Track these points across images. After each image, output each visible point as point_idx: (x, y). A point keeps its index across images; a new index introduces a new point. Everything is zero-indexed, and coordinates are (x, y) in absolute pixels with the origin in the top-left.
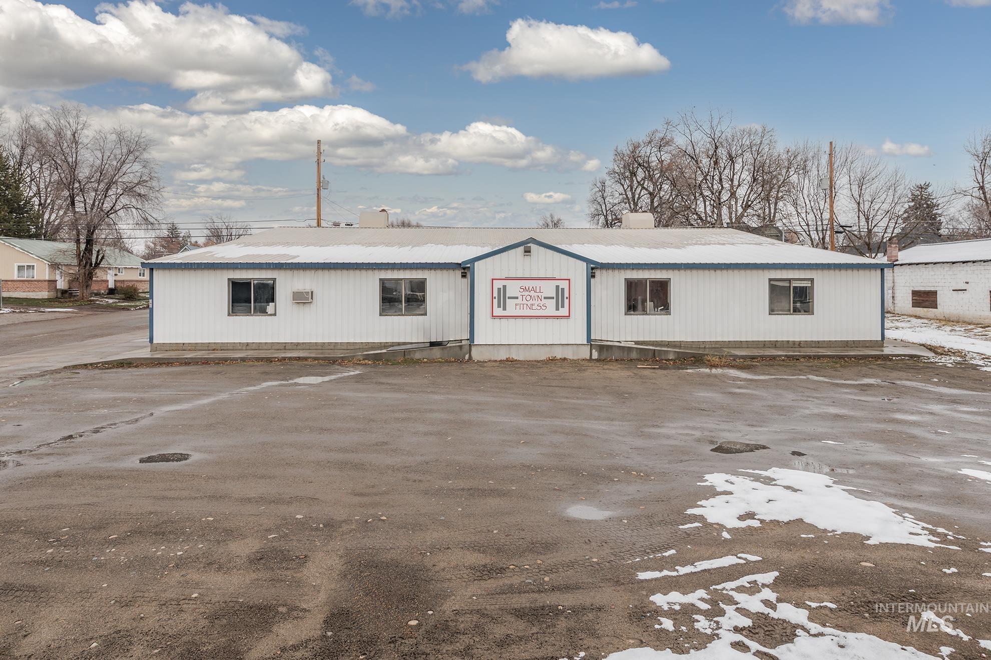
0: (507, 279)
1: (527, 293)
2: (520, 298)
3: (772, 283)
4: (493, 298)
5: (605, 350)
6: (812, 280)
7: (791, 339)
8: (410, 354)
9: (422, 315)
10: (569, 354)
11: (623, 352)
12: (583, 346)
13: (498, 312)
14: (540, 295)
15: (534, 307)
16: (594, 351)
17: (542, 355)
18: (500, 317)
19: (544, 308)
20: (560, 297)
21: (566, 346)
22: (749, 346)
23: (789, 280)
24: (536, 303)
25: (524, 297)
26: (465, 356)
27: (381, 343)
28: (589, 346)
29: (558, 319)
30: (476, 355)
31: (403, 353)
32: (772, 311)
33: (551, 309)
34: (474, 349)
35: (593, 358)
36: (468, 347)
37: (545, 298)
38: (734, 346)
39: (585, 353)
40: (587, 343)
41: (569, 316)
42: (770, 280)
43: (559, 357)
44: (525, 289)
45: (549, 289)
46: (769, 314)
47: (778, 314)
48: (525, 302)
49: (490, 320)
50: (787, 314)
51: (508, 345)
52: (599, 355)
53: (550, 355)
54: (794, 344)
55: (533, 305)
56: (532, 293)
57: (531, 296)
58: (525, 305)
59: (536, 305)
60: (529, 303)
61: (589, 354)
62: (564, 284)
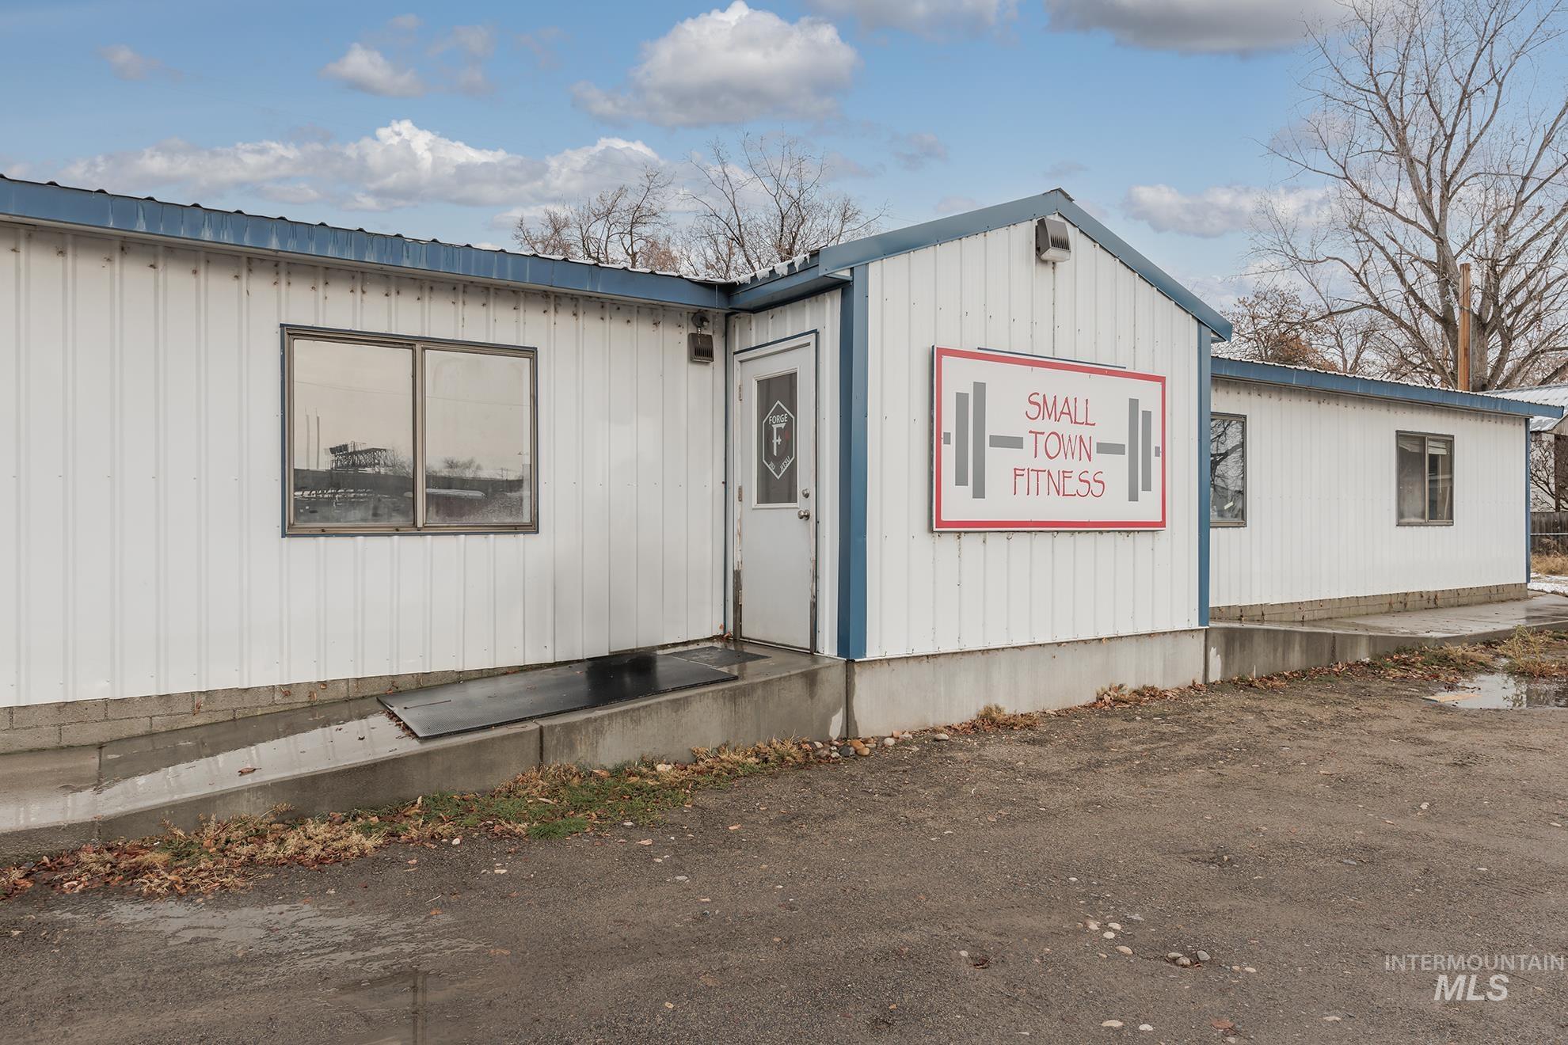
0: (986, 355)
1: (1046, 425)
2: (1029, 440)
3: (1400, 443)
5: (1237, 645)
6: (1450, 441)
8: (572, 747)
9: (515, 529)
10: (1152, 672)
11: (1275, 650)
12: (1187, 638)
13: (958, 503)
14: (1085, 431)
15: (1072, 485)
16: (1213, 651)
17: (1085, 683)
18: (963, 528)
19: (1097, 488)
20: (1140, 447)
21: (1147, 640)
23: (1424, 439)
24: (1076, 465)
25: (1041, 439)
26: (826, 724)
27: (287, 690)
28: (1204, 637)
29: (1132, 532)
30: (870, 708)
31: (532, 744)
32: (1400, 520)
33: (1115, 506)
34: (863, 682)
35: (1212, 679)
36: (838, 677)
37: (1104, 448)
39: (1189, 664)
40: (1200, 625)
41: (1163, 524)
42: (1397, 436)
44: (1044, 407)
46: (1398, 527)
47: (1408, 525)
48: (1042, 462)
49: (924, 543)
50: (1423, 525)
51: (983, 651)
52: (1226, 666)
53: (1106, 684)
54: (1431, 601)
55: (1066, 475)
56: (1065, 427)
57: (1060, 438)
58: (1043, 476)
59: (1075, 475)
60: (1056, 466)
61: (1202, 667)
62: (1148, 396)
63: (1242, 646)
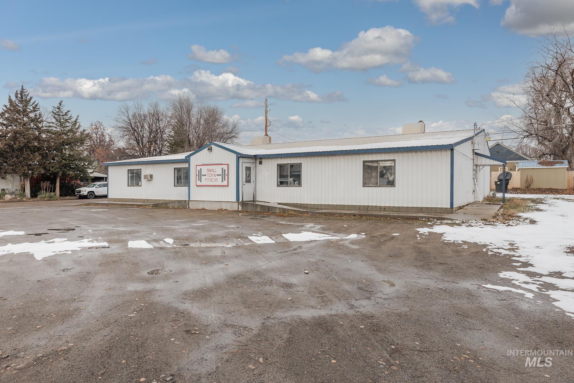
0: (202, 165)
1: (209, 173)
2: (207, 175)
3: (366, 164)
4: (196, 175)
5: (245, 205)
6: (394, 160)
7: (378, 205)
10: (228, 207)
11: (253, 207)
12: (235, 203)
13: (199, 183)
14: (215, 173)
15: (213, 180)
16: (240, 206)
17: (216, 207)
18: (200, 186)
19: (217, 181)
20: (224, 175)
21: (227, 203)
22: (350, 209)
23: (377, 161)
24: (214, 178)
25: (209, 175)
26: (187, 206)
28: (237, 203)
29: (223, 187)
30: (192, 206)
32: (365, 185)
33: (220, 183)
34: (190, 203)
35: (239, 210)
36: (188, 202)
37: (218, 175)
38: (340, 208)
39: (235, 207)
40: (237, 201)
42: (364, 162)
43: (224, 208)
44: (209, 170)
45: (218, 170)
46: (363, 187)
47: (369, 187)
48: (209, 177)
49: (196, 187)
50: (375, 187)
52: (242, 208)
53: (219, 208)
54: (381, 209)
55: (212, 179)
56: (212, 173)
57: (211, 174)
58: (209, 179)
59: (213, 179)
60: (211, 178)
61: (237, 208)
62: (225, 167)
63: (246, 206)
